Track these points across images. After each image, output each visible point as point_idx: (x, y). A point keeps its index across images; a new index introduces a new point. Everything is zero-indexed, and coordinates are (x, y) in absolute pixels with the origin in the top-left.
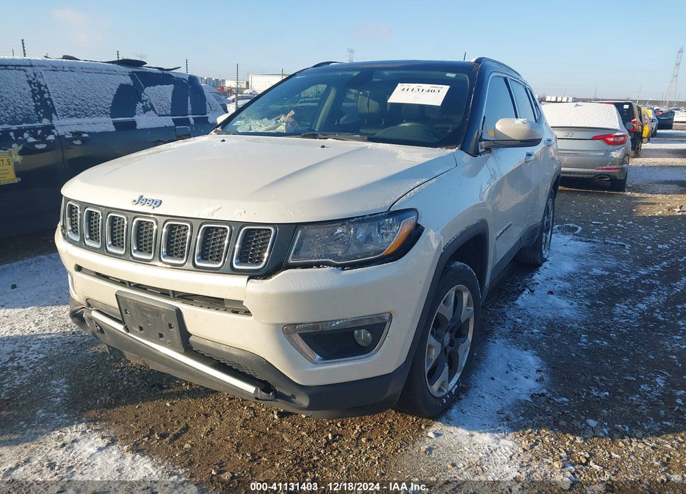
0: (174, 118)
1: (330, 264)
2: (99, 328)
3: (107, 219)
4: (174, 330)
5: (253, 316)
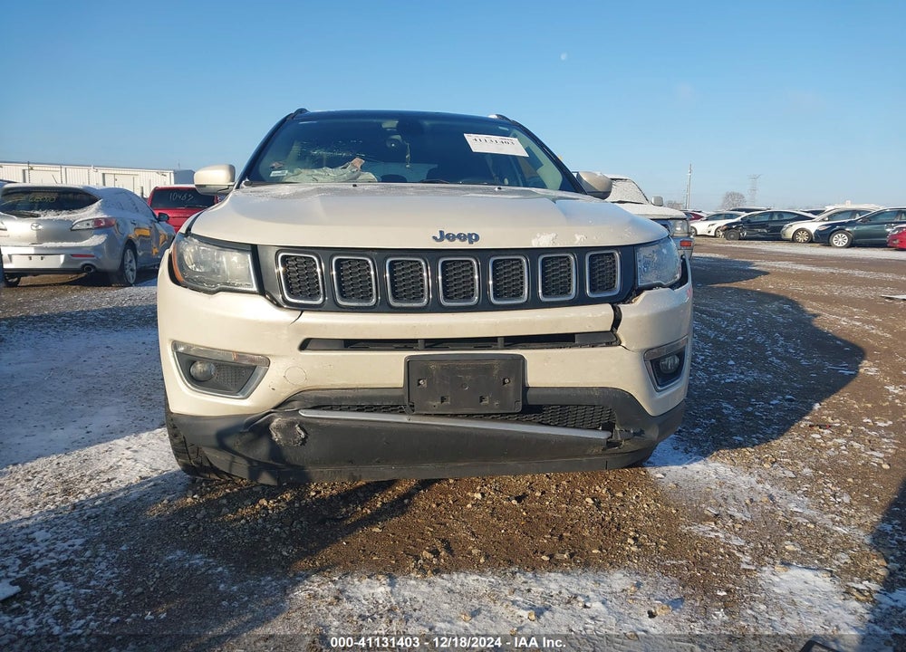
1: (660, 285)
2: (303, 434)
3: (387, 266)
4: (510, 385)
5: (623, 344)
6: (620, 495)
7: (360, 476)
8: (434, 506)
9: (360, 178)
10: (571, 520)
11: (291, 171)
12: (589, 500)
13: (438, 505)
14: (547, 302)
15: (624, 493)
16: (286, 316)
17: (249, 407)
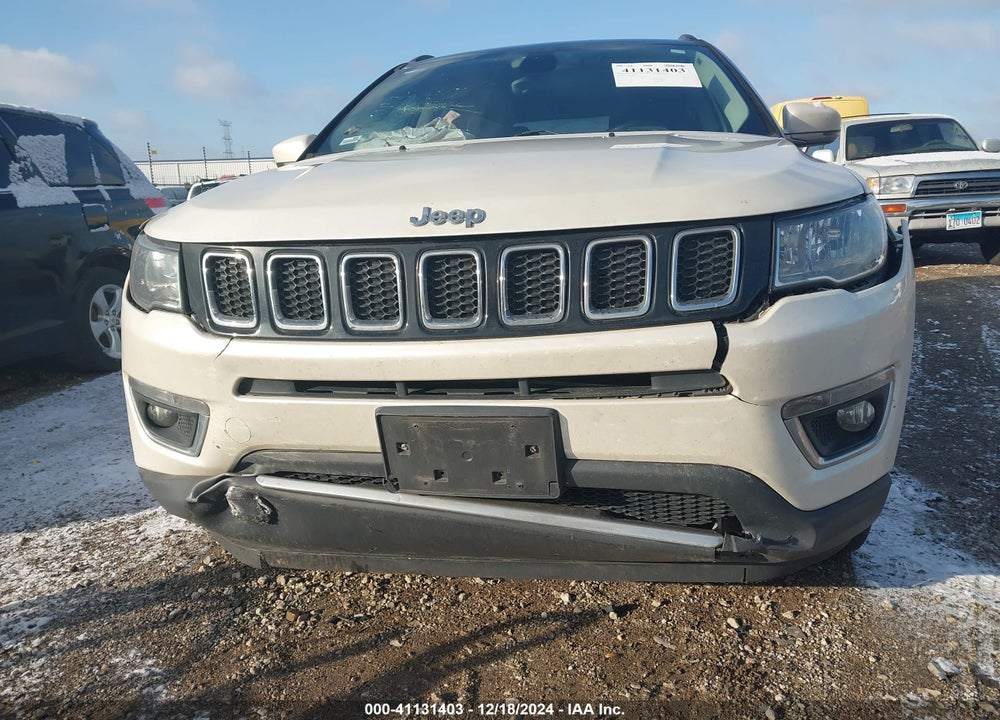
0: (76, 189)
1: (827, 285)
2: (268, 511)
3: (342, 267)
4: (539, 455)
5: (736, 392)
6: (788, 615)
7: (367, 566)
8: (495, 609)
9: (446, 137)
10: (689, 658)
11: (366, 136)
12: (732, 622)
13: (501, 608)
14: (600, 322)
15: (796, 614)
16: (212, 345)
17: (201, 469)
